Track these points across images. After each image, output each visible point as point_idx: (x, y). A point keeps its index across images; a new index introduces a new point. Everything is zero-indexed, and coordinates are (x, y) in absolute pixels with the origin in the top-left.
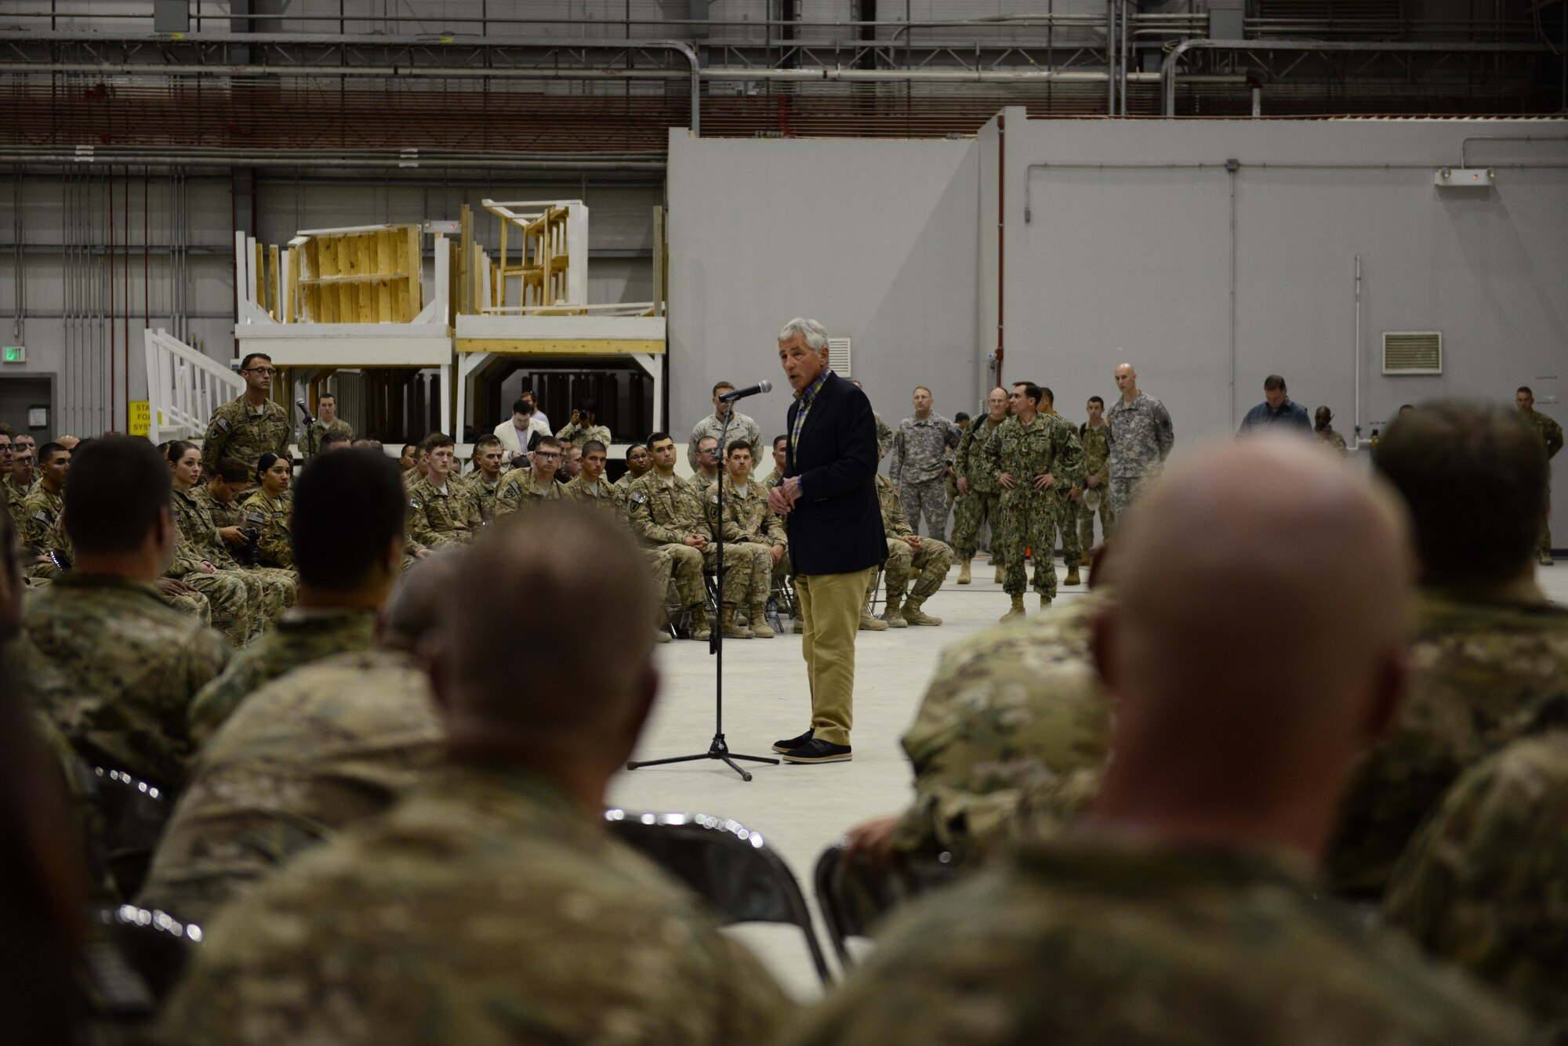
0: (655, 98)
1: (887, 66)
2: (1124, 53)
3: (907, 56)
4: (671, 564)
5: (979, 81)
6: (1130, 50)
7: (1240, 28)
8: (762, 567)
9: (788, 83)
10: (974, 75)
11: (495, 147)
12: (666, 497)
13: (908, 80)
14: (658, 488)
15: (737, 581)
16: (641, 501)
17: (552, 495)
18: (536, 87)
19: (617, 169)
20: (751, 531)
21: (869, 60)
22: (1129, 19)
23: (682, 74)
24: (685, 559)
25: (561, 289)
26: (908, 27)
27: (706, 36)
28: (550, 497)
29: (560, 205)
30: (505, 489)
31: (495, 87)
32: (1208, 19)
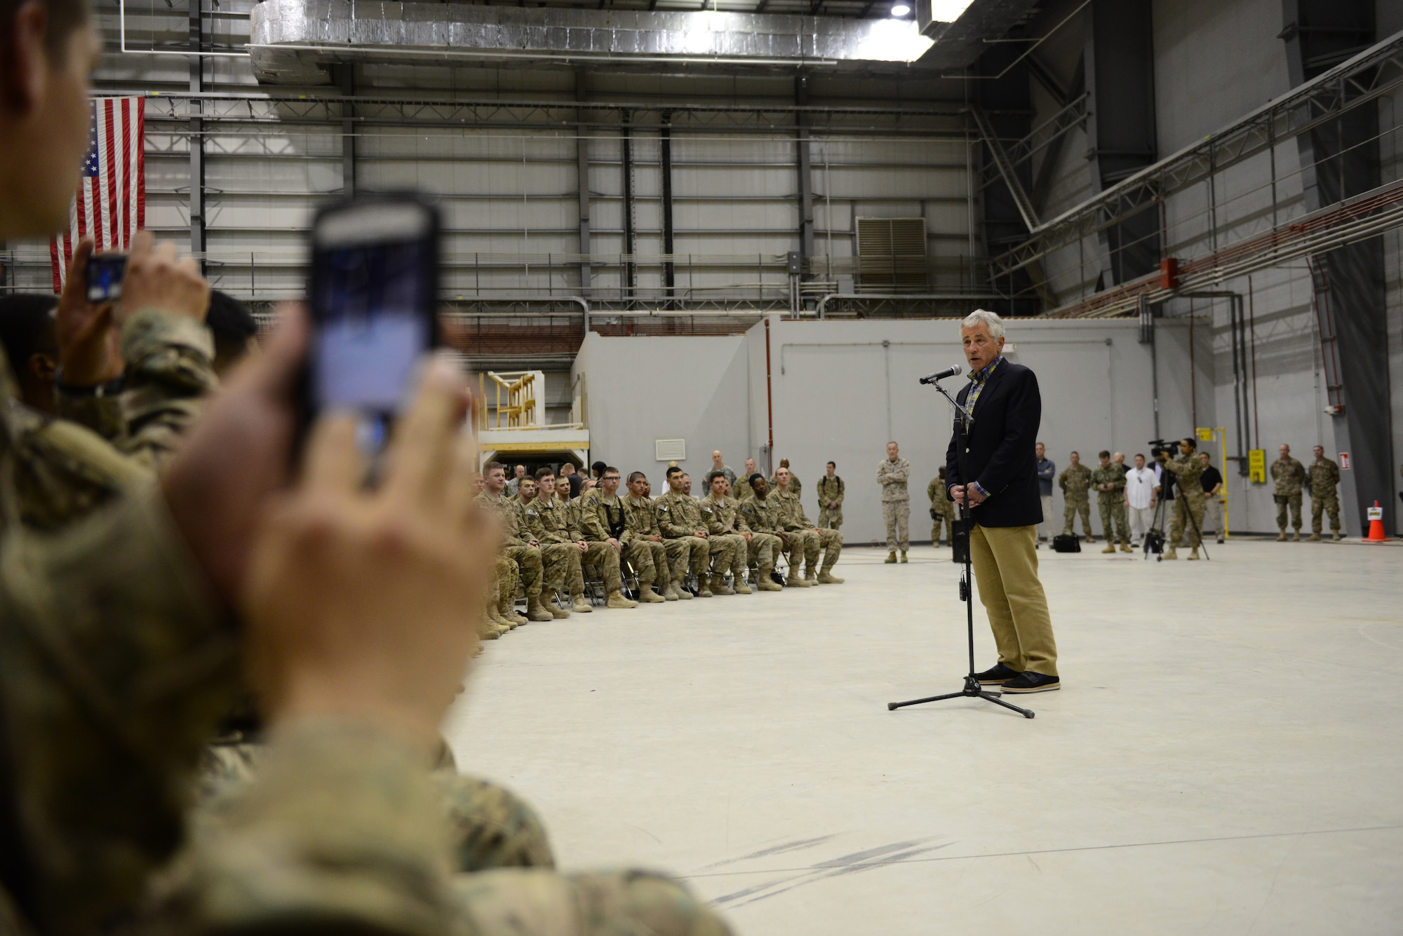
0: (564, 327)
1: (680, 309)
2: (798, 301)
3: (690, 304)
4: (689, 549)
5: (727, 316)
6: (800, 300)
7: (853, 289)
8: (742, 549)
9: (631, 318)
10: (724, 313)
11: (483, 352)
12: (679, 506)
13: (692, 316)
14: (674, 501)
15: (726, 560)
16: (666, 510)
17: (616, 506)
18: (503, 322)
19: (547, 362)
20: (729, 527)
21: (671, 306)
22: (800, 285)
23: (580, 314)
24: (699, 546)
25: (530, 418)
26: (691, 290)
27: (589, 295)
28: (615, 507)
29: (530, 373)
30: (588, 500)
31: (483, 322)
32: (837, 285)
